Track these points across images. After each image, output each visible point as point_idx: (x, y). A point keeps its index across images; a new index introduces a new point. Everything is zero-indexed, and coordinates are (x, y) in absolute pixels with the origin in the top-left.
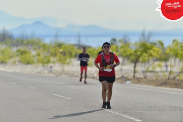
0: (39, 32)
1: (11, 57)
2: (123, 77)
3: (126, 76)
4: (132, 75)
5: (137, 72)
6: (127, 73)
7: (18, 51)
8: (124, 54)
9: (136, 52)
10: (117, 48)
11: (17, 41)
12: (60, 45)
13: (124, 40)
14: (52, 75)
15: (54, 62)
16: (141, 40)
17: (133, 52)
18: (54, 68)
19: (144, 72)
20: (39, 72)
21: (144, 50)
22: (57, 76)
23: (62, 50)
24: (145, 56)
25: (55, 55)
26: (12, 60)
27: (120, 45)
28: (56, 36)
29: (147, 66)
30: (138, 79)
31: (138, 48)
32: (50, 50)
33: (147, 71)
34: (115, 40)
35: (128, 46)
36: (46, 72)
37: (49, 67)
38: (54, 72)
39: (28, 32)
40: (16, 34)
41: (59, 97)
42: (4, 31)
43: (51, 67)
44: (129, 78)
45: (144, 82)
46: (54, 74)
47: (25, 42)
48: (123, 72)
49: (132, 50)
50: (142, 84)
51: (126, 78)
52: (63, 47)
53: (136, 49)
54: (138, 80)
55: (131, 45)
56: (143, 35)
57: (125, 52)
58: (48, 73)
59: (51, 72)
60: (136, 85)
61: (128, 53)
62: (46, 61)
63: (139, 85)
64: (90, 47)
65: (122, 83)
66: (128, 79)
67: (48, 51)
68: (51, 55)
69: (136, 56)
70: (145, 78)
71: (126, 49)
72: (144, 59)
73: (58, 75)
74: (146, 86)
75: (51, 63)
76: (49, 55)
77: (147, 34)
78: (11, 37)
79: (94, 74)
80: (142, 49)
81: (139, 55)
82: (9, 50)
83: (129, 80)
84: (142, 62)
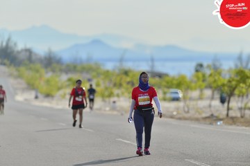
0: (97, 54)
1: (59, 89)
2: (212, 115)
3: (216, 114)
4: (225, 112)
5: (231, 109)
6: (217, 111)
7: (69, 80)
8: (214, 85)
9: (230, 81)
10: (204, 76)
11: (68, 66)
12: (126, 73)
13: (214, 65)
14: (115, 113)
15: (118, 96)
16: (236, 66)
17: (226, 82)
18: (118, 104)
19: (240, 109)
20: (98, 109)
21: (241, 79)
22: (122, 114)
23: (128, 79)
24: (242, 87)
25: (120, 85)
26: (61, 92)
27: (208, 72)
28: (121, 60)
29: (245, 100)
30: (232, 118)
31: (233, 76)
32: (113, 79)
33: (245, 109)
34: (201, 66)
35: (220, 74)
36: (108, 109)
37: (111, 102)
38: (118, 109)
39: (83, 55)
40: (67, 57)
41: (126, 143)
42: (50, 52)
43: (114, 102)
44: (221, 117)
45: (241, 122)
46: (118, 111)
47: (79, 68)
48: (212, 109)
49: (224, 79)
50: (238, 126)
51: (216, 117)
52: (131, 74)
53: (230, 77)
54: (233, 120)
55: (223, 73)
56: (240, 58)
57: (215, 81)
58: (110, 110)
59: (113, 109)
60: (230, 127)
61: (220, 83)
62: (107, 93)
63: (233, 127)
64: (166, 75)
65: (211, 124)
66: (219, 119)
67: (111, 81)
68: (115, 85)
69: (230, 87)
70: (242, 117)
71: (216, 78)
72: (241, 92)
73: (124, 113)
74: (244, 128)
75: (114, 96)
76: (111, 86)
77: (245, 57)
78: (59, 61)
79: (172, 112)
80: (238, 78)
81: (234, 86)
82: (57, 79)
83: (221, 120)
84: (239, 96)
